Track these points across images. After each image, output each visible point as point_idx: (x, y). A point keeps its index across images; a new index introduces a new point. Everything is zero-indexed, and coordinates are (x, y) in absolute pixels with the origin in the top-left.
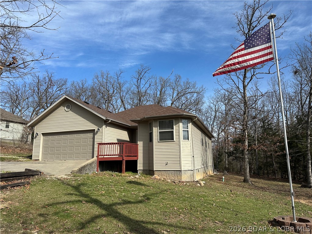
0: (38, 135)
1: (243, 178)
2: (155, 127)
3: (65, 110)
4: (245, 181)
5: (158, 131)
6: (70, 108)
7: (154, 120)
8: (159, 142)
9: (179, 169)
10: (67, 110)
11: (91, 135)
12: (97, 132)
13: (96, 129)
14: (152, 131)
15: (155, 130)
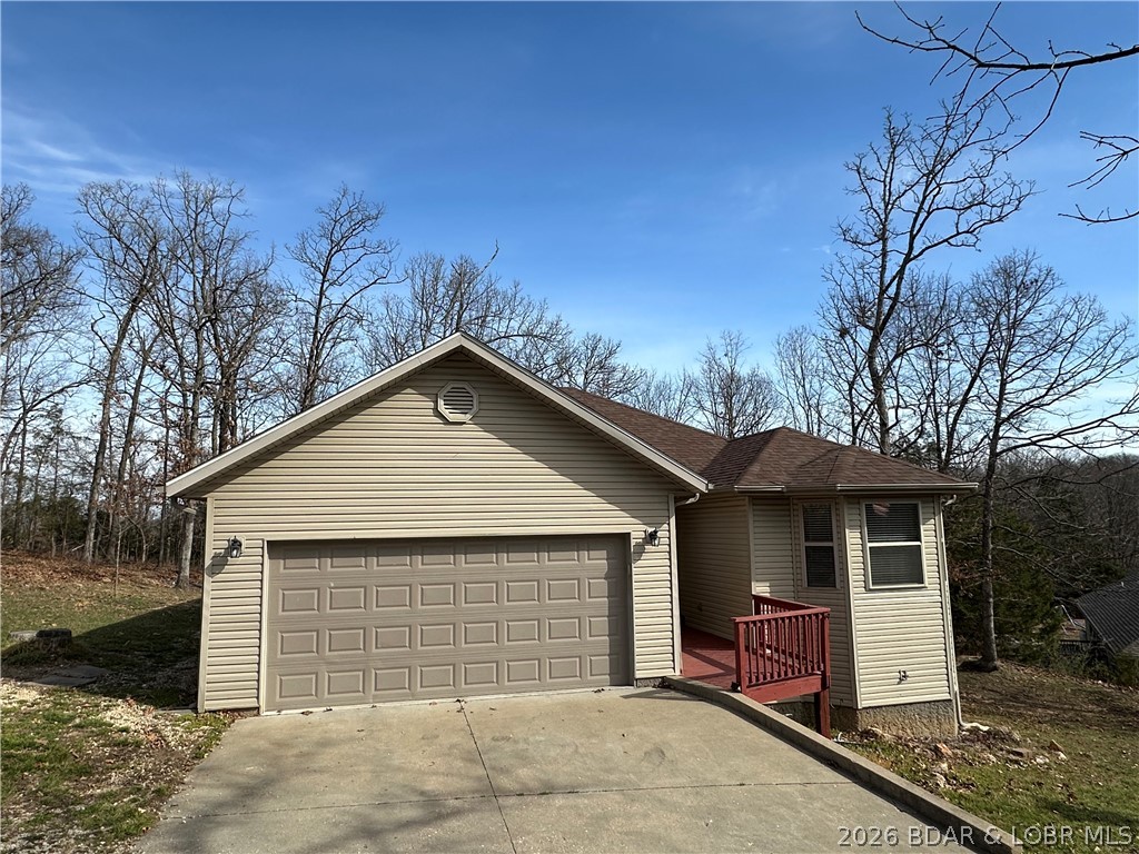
0: (238, 554)
2: (851, 527)
3: (439, 415)
5: (863, 545)
6: (475, 409)
7: (849, 500)
8: (869, 590)
9: (947, 697)
10: (451, 417)
11: (598, 561)
12: (641, 549)
13: (637, 531)
14: (835, 544)
15: (853, 539)
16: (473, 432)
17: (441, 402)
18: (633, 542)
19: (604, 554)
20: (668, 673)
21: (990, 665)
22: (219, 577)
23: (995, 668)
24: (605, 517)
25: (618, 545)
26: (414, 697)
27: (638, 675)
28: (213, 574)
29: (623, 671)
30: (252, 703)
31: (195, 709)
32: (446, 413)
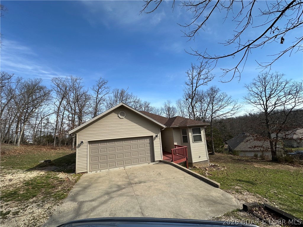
0: (83, 144)
2: (190, 132)
5: (192, 135)
6: (125, 116)
8: (193, 143)
9: (207, 160)
11: (148, 141)
13: (154, 135)
14: (187, 135)
15: (190, 134)
16: (125, 120)
17: (119, 115)
18: (154, 137)
19: (149, 139)
20: (161, 159)
21: (214, 153)
22: (79, 148)
24: (149, 133)
25: (151, 138)
26: (116, 167)
27: (156, 160)
29: (153, 160)
30: (86, 171)
31: (75, 173)
32: (120, 116)
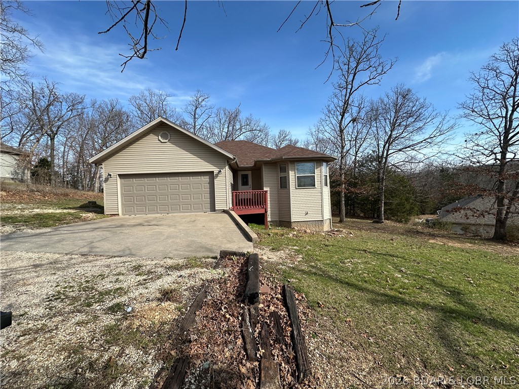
0: (111, 177)
1: (339, 219)
2: (291, 170)
3: (160, 141)
4: (341, 221)
5: (295, 175)
6: (169, 138)
7: (291, 161)
8: (296, 189)
9: (322, 219)
10: (163, 141)
11: (206, 179)
12: (217, 175)
13: (216, 170)
14: (286, 176)
15: (292, 174)
16: (169, 144)
17: (160, 137)
18: (215, 174)
19: (208, 177)
20: (225, 209)
21: (381, 221)
22: (107, 183)
23: (383, 222)
24: (206, 167)
25: (211, 174)
26: (158, 213)
27: (216, 209)
28: (105, 182)
29: (213, 209)
30: (117, 213)
31: (104, 214)
32: (161, 140)
